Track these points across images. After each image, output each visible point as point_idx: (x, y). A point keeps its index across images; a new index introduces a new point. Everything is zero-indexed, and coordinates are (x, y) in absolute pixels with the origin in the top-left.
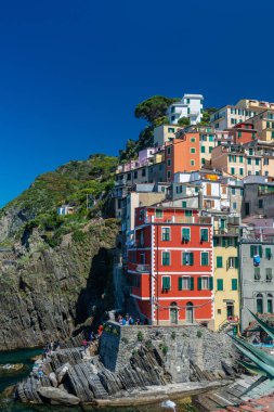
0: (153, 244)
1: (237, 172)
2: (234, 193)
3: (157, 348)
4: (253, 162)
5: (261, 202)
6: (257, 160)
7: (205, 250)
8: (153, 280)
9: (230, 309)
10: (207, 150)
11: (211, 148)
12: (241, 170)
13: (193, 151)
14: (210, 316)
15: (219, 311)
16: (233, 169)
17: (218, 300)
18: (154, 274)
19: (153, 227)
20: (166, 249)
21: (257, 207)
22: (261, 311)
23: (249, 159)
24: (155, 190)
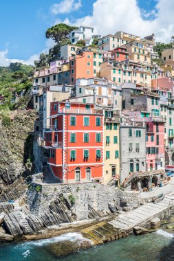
0: (64, 128)
1: (117, 80)
2: (116, 94)
3: (67, 198)
4: (127, 74)
5: (132, 100)
6: (129, 72)
7: (98, 132)
8: (64, 152)
9: (114, 170)
10: (97, 64)
11: (100, 64)
12: (120, 79)
13: (89, 64)
14: (101, 175)
15: (107, 172)
16: (114, 78)
17: (106, 165)
18: (65, 148)
19: (64, 116)
20: (73, 132)
21: (129, 104)
22: (132, 171)
23: (125, 72)
24: (63, 90)
